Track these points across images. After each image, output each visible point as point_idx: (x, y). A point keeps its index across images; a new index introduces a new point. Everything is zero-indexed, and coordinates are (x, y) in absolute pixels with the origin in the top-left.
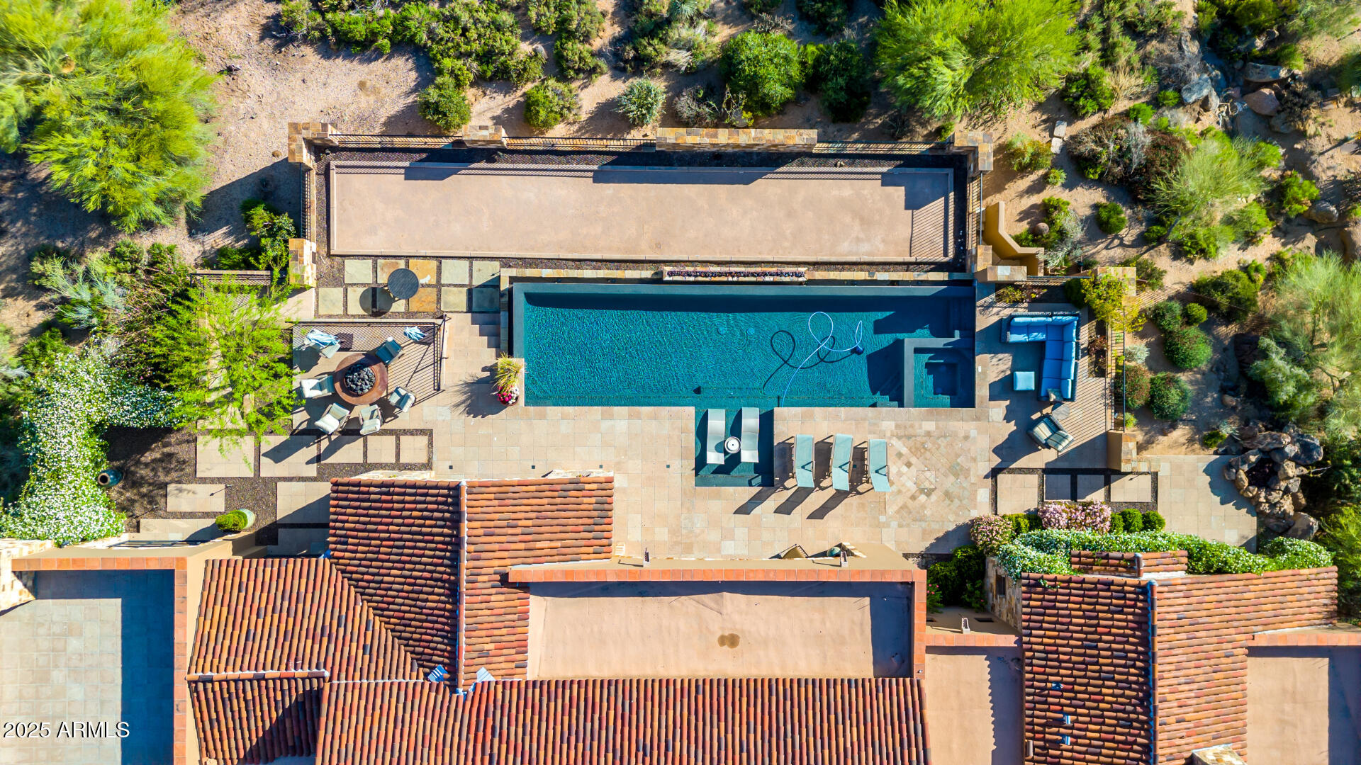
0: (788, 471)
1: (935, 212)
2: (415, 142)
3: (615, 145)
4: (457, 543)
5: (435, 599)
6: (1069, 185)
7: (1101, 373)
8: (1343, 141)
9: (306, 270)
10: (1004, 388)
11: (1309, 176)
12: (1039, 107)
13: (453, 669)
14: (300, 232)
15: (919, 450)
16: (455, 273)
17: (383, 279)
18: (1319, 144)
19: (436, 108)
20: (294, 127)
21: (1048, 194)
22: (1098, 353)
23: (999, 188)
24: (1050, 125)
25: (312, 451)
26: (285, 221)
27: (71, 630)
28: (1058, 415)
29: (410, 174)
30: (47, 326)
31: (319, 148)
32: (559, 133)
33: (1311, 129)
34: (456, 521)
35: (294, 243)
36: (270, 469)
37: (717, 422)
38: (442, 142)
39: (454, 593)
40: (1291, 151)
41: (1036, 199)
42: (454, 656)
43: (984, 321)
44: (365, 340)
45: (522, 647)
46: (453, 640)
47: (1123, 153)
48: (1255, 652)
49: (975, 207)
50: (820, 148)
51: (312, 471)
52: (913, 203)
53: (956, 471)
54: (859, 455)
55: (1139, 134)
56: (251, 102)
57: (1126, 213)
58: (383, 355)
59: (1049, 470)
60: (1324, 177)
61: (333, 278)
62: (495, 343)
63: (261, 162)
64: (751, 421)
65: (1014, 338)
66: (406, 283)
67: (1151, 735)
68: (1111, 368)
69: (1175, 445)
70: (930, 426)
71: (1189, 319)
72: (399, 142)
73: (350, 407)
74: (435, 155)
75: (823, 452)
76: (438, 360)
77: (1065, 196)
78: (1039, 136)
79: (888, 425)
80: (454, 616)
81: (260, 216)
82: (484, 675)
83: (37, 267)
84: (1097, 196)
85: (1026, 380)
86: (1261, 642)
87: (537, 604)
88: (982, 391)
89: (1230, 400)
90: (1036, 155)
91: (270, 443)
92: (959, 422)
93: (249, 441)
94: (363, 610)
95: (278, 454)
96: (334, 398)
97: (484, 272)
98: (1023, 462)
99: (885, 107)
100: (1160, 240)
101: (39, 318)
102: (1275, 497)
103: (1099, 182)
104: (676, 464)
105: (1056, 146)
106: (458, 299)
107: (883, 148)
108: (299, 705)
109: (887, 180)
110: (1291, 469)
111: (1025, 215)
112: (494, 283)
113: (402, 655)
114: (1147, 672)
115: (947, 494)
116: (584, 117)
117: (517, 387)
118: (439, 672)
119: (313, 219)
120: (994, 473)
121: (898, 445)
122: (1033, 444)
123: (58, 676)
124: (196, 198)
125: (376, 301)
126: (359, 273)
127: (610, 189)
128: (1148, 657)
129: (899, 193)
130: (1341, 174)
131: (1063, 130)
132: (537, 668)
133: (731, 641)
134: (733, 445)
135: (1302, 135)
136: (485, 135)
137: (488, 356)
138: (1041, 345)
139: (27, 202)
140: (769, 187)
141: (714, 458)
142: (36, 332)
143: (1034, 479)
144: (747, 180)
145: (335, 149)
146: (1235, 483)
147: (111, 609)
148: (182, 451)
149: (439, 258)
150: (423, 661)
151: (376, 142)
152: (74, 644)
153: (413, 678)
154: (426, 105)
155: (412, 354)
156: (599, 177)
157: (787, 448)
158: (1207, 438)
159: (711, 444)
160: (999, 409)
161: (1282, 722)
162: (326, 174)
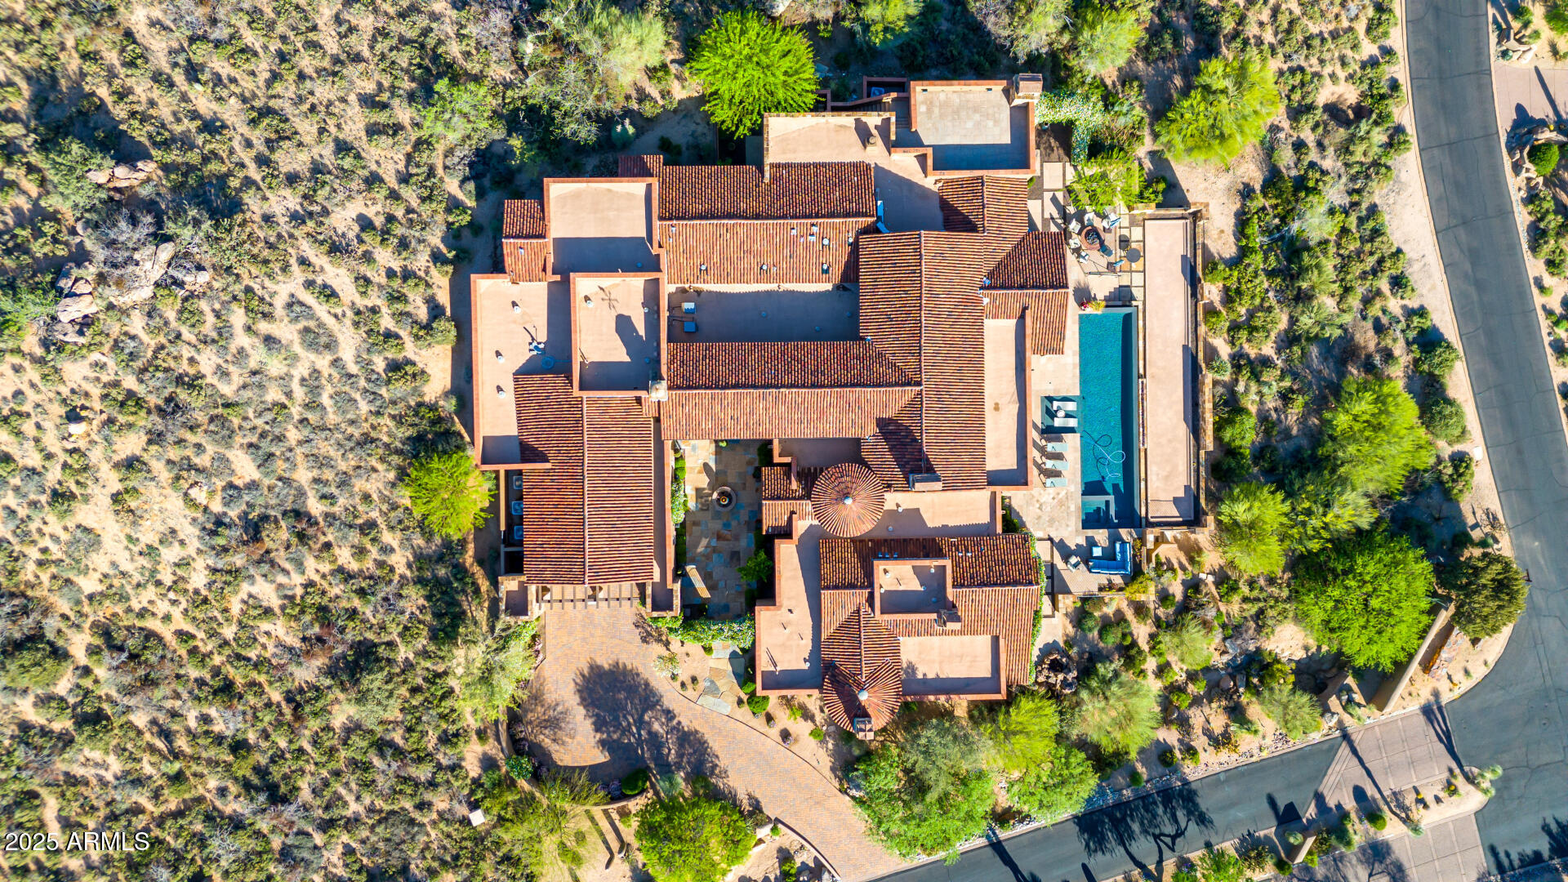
0: (1049, 440)
1: (1172, 512)
2: (1199, 260)
3: (1201, 355)
4: (1044, 288)
5: (1018, 280)
6: (1184, 582)
7: (1101, 589)
8: (1208, 721)
9: (1141, 210)
10: (1092, 543)
11: (1191, 705)
12: (1221, 567)
13: (989, 288)
14: (1159, 206)
15: (1061, 504)
16: (1137, 279)
17: (1134, 245)
18: (1207, 710)
19: (1214, 268)
20: (1207, 205)
21: (1179, 572)
22: (1110, 586)
23: (1181, 548)
24: (1213, 573)
25: (1056, 215)
26: (1160, 198)
27: (996, 122)
28: (1082, 566)
29: (1184, 257)
30: (1106, 87)
31: (1196, 216)
32: (1202, 329)
33: (1214, 705)
34: (1052, 287)
35: (1153, 205)
36: (1048, 196)
37: (1071, 406)
38: (1200, 272)
39: (1022, 287)
40: (1202, 698)
41: (1176, 566)
42: (995, 288)
43: (1124, 533)
44: (1110, 240)
45: (995, 317)
46: (1002, 287)
47: (1202, 606)
48: (995, 641)
49: (1169, 534)
50: (1202, 452)
51: (1047, 216)
52: (1176, 501)
53: (1052, 521)
54: (1057, 474)
55: (1210, 613)
56: (1213, 179)
57: (1171, 610)
58: (1104, 249)
59: (1052, 566)
60: (1191, 712)
61: (1133, 223)
62: (1106, 299)
63: (1184, 185)
64: (1072, 423)
65: (1118, 546)
66: (1134, 256)
67: (968, 586)
68: (1103, 594)
69: (1065, 628)
70: (1073, 508)
71: (1124, 635)
72: (1199, 252)
73: (1079, 233)
74: (1193, 269)
75: (1058, 456)
76: (1100, 273)
77: (1179, 581)
78: (1207, 567)
79: (1072, 488)
80: (1011, 288)
81: (1161, 186)
82: (986, 300)
83: (1135, 84)
84: (1179, 597)
85: (1097, 552)
86: (1002, 642)
87: (1014, 322)
88: (1090, 532)
89: (1086, 656)
90: (1199, 563)
91: (1060, 196)
92: (1075, 522)
93: (1060, 186)
94: (1009, 247)
95: (1054, 200)
96: (1083, 227)
97: (1137, 293)
98: (1056, 553)
99: (1218, 490)
100: (1158, 627)
101: (1109, 82)
102: (1045, 672)
103: (1186, 597)
104: (1051, 387)
105: (1203, 576)
106: (1125, 281)
107: (1202, 484)
108: (970, 222)
109: (1187, 488)
110: (1061, 677)
111: (1168, 560)
112: (1132, 298)
113: (992, 265)
114: (995, 584)
115: (1039, 517)
116: (1210, 340)
117: (1089, 310)
118: (988, 282)
119: (1162, 212)
120: (1050, 539)
121: (1063, 494)
122: (1066, 558)
123: (977, 117)
124: (1168, 155)
125: (1124, 242)
126: (1136, 234)
127: (1180, 352)
128: (1002, 585)
129: (1181, 494)
130: (1192, 721)
131: (1211, 579)
132: (989, 324)
133: (997, 408)
134: (1061, 414)
135: (1210, 702)
136: (1206, 293)
137: (1100, 296)
138: (1115, 559)
139: (1162, 75)
140: (1182, 431)
141: (1056, 404)
142: (1103, 83)
143: (1048, 558)
144: (1185, 420)
145: (1195, 223)
146: (1051, 654)
147: (1006, 139)
148: (1055, 155)
149: (1144, 271)
150: (990, 275)
151: (1199, 240)
152: (990, 123)
153: (984, 271)
154: (1215, 264)
155: (1103, 261)
156: (1185, 347)
157: (1060, 440)
158: (1069, 643)
159: (1060, 404)
160: (1082, 541)
161: (961, 657)
162: (1183, 218)
